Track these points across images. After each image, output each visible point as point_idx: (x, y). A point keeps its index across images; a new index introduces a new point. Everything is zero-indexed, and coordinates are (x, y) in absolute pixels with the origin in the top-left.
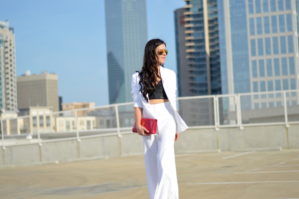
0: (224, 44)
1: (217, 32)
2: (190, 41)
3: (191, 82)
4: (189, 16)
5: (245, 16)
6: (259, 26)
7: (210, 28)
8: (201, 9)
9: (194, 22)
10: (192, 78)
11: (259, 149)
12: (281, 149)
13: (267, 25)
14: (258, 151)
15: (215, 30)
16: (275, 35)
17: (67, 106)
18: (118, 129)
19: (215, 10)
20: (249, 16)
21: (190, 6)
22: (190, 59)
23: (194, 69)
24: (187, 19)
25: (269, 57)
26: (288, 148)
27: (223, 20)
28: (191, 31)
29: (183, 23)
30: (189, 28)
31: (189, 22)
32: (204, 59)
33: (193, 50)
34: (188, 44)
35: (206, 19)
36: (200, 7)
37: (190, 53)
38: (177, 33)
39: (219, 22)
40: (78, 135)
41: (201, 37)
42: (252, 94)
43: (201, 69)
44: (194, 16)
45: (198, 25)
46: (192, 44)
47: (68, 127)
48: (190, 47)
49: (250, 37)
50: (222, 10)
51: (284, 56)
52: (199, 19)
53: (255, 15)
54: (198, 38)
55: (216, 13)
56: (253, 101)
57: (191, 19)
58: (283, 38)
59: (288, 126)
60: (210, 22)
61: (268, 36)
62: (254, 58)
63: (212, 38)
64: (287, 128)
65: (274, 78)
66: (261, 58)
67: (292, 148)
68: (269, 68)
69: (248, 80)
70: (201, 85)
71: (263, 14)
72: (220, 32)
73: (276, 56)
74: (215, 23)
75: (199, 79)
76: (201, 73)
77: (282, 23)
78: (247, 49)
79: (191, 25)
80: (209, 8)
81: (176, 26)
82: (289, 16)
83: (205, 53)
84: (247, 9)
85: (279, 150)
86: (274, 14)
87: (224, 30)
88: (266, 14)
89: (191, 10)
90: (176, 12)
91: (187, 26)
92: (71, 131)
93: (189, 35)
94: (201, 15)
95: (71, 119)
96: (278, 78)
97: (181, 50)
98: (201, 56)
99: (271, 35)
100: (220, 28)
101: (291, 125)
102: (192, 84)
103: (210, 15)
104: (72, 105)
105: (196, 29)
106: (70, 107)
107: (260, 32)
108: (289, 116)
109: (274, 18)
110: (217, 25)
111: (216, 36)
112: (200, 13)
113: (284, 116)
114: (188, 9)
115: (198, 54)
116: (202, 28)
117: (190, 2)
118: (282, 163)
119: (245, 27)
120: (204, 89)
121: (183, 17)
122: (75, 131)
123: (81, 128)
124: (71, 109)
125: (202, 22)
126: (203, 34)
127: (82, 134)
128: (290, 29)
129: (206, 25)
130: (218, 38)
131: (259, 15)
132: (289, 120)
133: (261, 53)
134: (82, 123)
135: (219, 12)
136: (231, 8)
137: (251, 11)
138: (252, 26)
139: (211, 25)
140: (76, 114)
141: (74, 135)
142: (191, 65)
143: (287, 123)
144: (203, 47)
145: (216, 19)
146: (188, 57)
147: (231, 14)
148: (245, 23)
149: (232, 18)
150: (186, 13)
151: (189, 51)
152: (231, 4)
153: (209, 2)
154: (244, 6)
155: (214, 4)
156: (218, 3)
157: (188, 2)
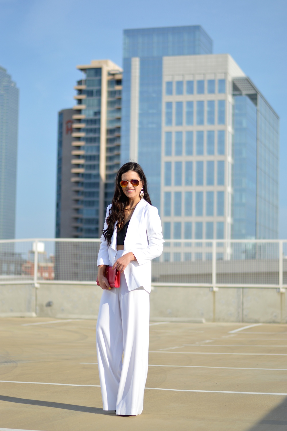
1: (118, 147)
2: (78, 157)
3: (76, 215)
4: (79, 121)
5: (159, 128)
6: (179, 143)
7: (109, 141)
8: (98, 113)
9: (87, 131)
10: (77, 210)
11: (174, 319)
12: (204, 321)
13: (189, 143)
14: (172, 322)
15: (116, 143)
16: (200, 158)
19: (117, 115)
20: (165, 128)
21: (82, 107)
22: (77, 183)
23: (81, 198)
24: (76, 126)
25: (189, 189)
26: (214, 320)
27: (128, 130)
28: (81, 143)
29: (71, 130)
30: (79, 139)
31: (79, 130)
32: (97, 185)
33: (81, 171)
34: (75, 161)
35: (104, 127)
36: (96, 109)
37: (78, 174)
38: (60, 143)
39: (123, 133)
41: (94, 153)
43: (91, 199)
44: (88, 121)
45: (91, 135)
46: (81, 161)
48: (78, 166)
49: (164, 159)
50: (128, 116)
51: (210, 188)
52: (93, 127)
53: (174, 128)
54: (90, 153)
55: (119, 119)
57: (82, 126)
58: (210, 164)
59: (215, 289)
60: (110, 131)
61: (190, 158)
62: (168, 189)
63: (110, 154)
64: (214, 293)
65: (194, 219)
66: (178, 189)
67: (219, 320)
68: (189, 204)
70: (89, 221)
71: (185, 128)
72: (123, 148)
73: (200, 189)
74: (116, 134)
75: (87, 213)
76: (91, 204)
77: (211, 142)
78: (159, 174)
79: (82, 134)
80: (109, 112)
81: (60, 134)
82: (222, 134)
83: (98, 176)
84: (164, 118)
85: (201, 322)
86: (201, 128)
87: (128, 145)
88: (189, 128)
89: (83, 112)
90: (61, 114)
91: (75, 134)
93: (78, 148)
94: (97, 121)
96: (199, 219)
97: (64, 169)
98: (93, 180)
99: (194, 158)
100: (123, 142)
101: (220, 288)
102: (76, 219)
103: (109, 122)
105: (88, 140)
107: (179, 153)
108: (218, 275)
109: (200, 134)
110: (119, 137)
111: (116, 152)
112: (97, 118)
113: (210, 275)
114: (79, 111)
115: (89, 176)
116: (97, 140)
117: (83, 102)
118: (207, 341)
119: (159, 144)
120: (93, 227)
121: (72, 122)
125: (98, 131)
126: (98, 149)
128: (222, 152)
129: (103, 136)
130: (118, 156)
131: (179, 128)
132: (218, 281)
133: (178, 183)
135: (123, 120)
136: (141, 115)
137: (169, 122)
138: (169, 143)
139: (111, 137)
142: (77, 192)
143: (215, 285)
144: (97, 167)
145: (119, 129)
146: (74, 179)
147: (141, 123)
148: (159, 137)
149: (141, 129)
150: (76, 117)
151: (75, 170)
152: (141, 109)
153: (110, 103)
154: (159, 114)
155: (117, 106)
156: (123, 105)
157: (80, 101)
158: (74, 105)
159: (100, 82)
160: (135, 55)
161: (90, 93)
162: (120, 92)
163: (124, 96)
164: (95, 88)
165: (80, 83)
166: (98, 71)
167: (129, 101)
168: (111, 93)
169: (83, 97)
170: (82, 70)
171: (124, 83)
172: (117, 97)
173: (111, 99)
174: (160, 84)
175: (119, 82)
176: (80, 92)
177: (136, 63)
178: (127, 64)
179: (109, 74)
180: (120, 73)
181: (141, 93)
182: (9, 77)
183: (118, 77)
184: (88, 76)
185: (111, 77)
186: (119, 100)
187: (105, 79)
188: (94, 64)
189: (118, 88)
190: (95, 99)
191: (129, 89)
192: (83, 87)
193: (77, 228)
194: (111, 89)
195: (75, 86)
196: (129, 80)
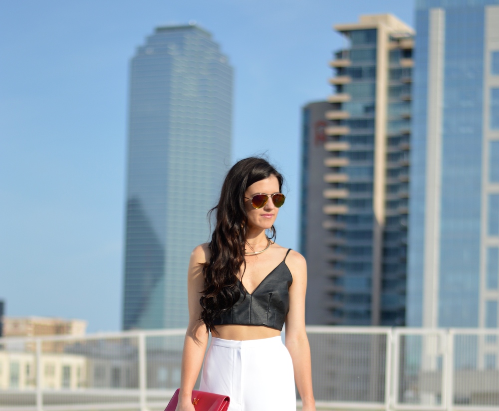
0: (422, 199)
1: (406, 168)
2: (336, 185)
3: (331, 287)
4: (338, 122)
5: (478, 133)
7: (390, 157)
8: (371, 108)
9: (352, 139)
10: (334, 279)
15: (401, 162)
17: (16, 325)
18: (143, 392)
19: (404, 111)
20: (489, 134)
21: (343, 98)
22: (334, 231)
23: (341, 257)
24: (333, 130)
27: (424, 138)
28: (342, 162)
29: (323, 138)
30: (337, 154)
31: (337, 138)
32: (369, 234)
33: (341, 209)
34: (331, 194)
35: (381, 132)
36: (367, 101)
37: (335, 217)
38: (306, 161)
39: (415, 143)
40: (39, 400)
41: (364, 178)
42: (482, 331)
43: (359, 259)
44: (353, 123)
45: (360, 147)
46: (342, 194)
47: (14, 378)
48: (336, 201)
49: (488, 188)
50: (424, 113)
52: (363, 132)
54: (357, 179)
55: (407, 119)
56: (484, 349)
57: (343, 130)
60: (392, 140)
62: (493, 241)
63: (392, 181)
69: (475, 295)
70: (356, 298)
72: (414, 169)
74: (403, 145)
75: (352, 283)
76: (359, 267)
78: (477, 215)
79: (343, 146)
80: (391, 106)
83: (371, 218)
84: (487, 117)
87: (423, 165)
89: (345, 106)
90: (308, 111)
91: (332, 146)
92: (23, 388)
93: (336, 169)
94: (369, 123)
95: (24, 359)
97: (313, 206)
98: (362, 226)
100: (414, 159)
102: (333, 295)
103: (391, 123)
104: (28, 323)
105: (354, 156)
106: (23, 328)
110: (407, 151)
111: (401, 177)
112: (368, 116)
114: (338, 106)
115: (354, 219)
116: (369, 155)
117: (345, 88)
119: (478, 162)
120: (361, 308)
121: (325, 123)
122: (30, 389)
123: (48, 384)
124: (23, 335)
125: (370, 139)
126: (371, 171)
127: (50, 400)
129: (381, 149)
130: (406, 183)
134: (50, 371)
135: (415, 119)
136: (447, 111)
139: (394, 149)
140: (39, 348)
141: (29, 401)
142: (335, 247)
144: (369, 203)
145: (407, 136)
146: (329, 224)
147: (446, 125)
148: (478, 151)
149: (447, 136)
150: (334, 115)
151: (332, 209)
152: (447, 100)
153: (393, 91)
154: (479, 108)
155: (404, 96)
156: (416, 95)
157: (339, 88)
158: (329, 95)
159: (374, 54)
160: (437, 4)
161: (357, 73)
162: (409, 71)
163: (416, 79)
164: (365, 64)
165: (339, 55)
166: (371, 34)
167: (425, 87)
168: (394, 73)
169: (345, 80)
170: (345, 32)
171: (417, 55)
172: (405, 78)
173: (396, 83)
174: (480, 55)
175: (408, 53)
176: (340, 71)
177: (438, 18)
178: (422, 21)
179: (393, 39)
180: (411, 37)
181: (448, 72)
182: (216, 46)
183: (407, 44)
184: (355, 42)
185: (394, 45)
186: (408, 86)
187: (384, 47)
188: (362, 21)
189: (406, 63)
190: (365, 83)
191: (425, 65)
192: (345, 63)
193: (334, 311)
194: (395, 66)
195: (331, 60)
196: (425, 49)
